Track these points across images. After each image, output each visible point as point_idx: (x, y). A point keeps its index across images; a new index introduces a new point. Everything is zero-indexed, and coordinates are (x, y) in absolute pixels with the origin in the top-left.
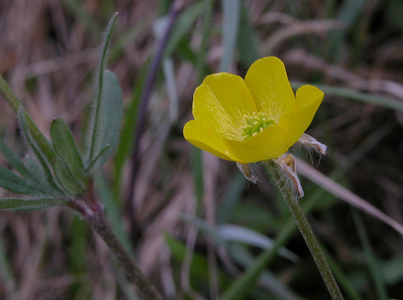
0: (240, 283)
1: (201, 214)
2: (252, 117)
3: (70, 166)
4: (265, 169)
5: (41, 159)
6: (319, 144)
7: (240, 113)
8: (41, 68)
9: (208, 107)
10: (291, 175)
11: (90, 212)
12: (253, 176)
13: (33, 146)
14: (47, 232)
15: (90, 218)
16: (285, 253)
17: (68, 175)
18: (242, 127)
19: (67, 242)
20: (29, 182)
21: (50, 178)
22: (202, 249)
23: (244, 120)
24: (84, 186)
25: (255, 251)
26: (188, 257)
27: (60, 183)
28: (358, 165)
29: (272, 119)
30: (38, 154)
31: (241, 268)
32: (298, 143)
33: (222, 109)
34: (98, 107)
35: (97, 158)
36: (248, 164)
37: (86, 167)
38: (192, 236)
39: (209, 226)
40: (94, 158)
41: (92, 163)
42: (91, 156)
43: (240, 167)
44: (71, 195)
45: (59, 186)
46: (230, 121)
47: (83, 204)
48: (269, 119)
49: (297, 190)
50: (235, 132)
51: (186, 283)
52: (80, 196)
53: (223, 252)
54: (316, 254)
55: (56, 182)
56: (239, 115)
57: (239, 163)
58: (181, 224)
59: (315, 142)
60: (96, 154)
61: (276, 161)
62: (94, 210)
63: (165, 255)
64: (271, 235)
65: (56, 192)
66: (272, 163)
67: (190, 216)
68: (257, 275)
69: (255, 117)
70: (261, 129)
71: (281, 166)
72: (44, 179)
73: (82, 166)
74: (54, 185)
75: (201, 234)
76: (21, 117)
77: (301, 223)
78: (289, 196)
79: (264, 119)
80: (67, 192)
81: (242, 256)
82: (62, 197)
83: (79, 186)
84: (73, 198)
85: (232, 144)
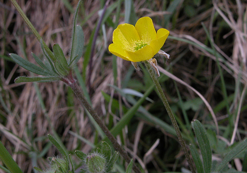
0: (131, 110)
1: (116, 84)
2: (138, 42)
3: (62, 64)
4: (144, 64)
5: (49, 61)
6: (166, 54)
7: (133, 41)
8: (58, 30)
9: (120, 38)
10: (155, 67)
11: (70, 83)
12: (138, 68)
13: (46, 55)
14: (59, 91)
15: (70, 85)
16: (148, 99)
17: (61, 68)
18: (134, 46)
19: (66, 94)
20: (45, 70)
21: (53, 69)
22: (116, 97)
23: (134, 44)
24: (68, 72)
25: (136, 98)
26: (111, 100)
27: (58, 71)
28: (174, 66)
29: (147, 43)
30: (48, 59)
31: (131, 105)
32: (157, 54)
33: (125, 39)
34: (73, 39)
35: (73, 60)
36: (136, 62)
37: (69, 64)
38: (112, 93)
39: (119, 88)
40: (72, 61)
41: (71, 63)
42: (71, 60)
43: (133, 64)
44: (63, 75)
45: (57, 72)
46: (129, 44)
47: (67, 80)
48: (145, 43)
49: (157, 73)
50: (131, 49)
51: (110, 111)
52: (66, 77)
53: (124, 99)
54: (164, 101)
55: (56, 71)
56: (132, 42)
57: (132, 62)
58: (108, 88)
59: (165, 53)
60: (73, 59)
61: (148, 61)
62: (72, 82)
63: (103, 99)
64: (143, 92)
65: (56, 75)
66: (146, 62)
67: (112, 85)
68: (138, 107)
69: (140, 42)
70: (142, 47)
71: (151, 63)
72: (51, 69)
73: (67, 64)
74: (55, 72)
75: (116, 91)
76: (41, 43)
77: (158, 88)
78: (153, 76)
79: (143, 43)
80: (61, 74)
81: (132, 100)
82: (59, 77)
83: (66, 72)
84: (63, 77)
85: (130, 53)
